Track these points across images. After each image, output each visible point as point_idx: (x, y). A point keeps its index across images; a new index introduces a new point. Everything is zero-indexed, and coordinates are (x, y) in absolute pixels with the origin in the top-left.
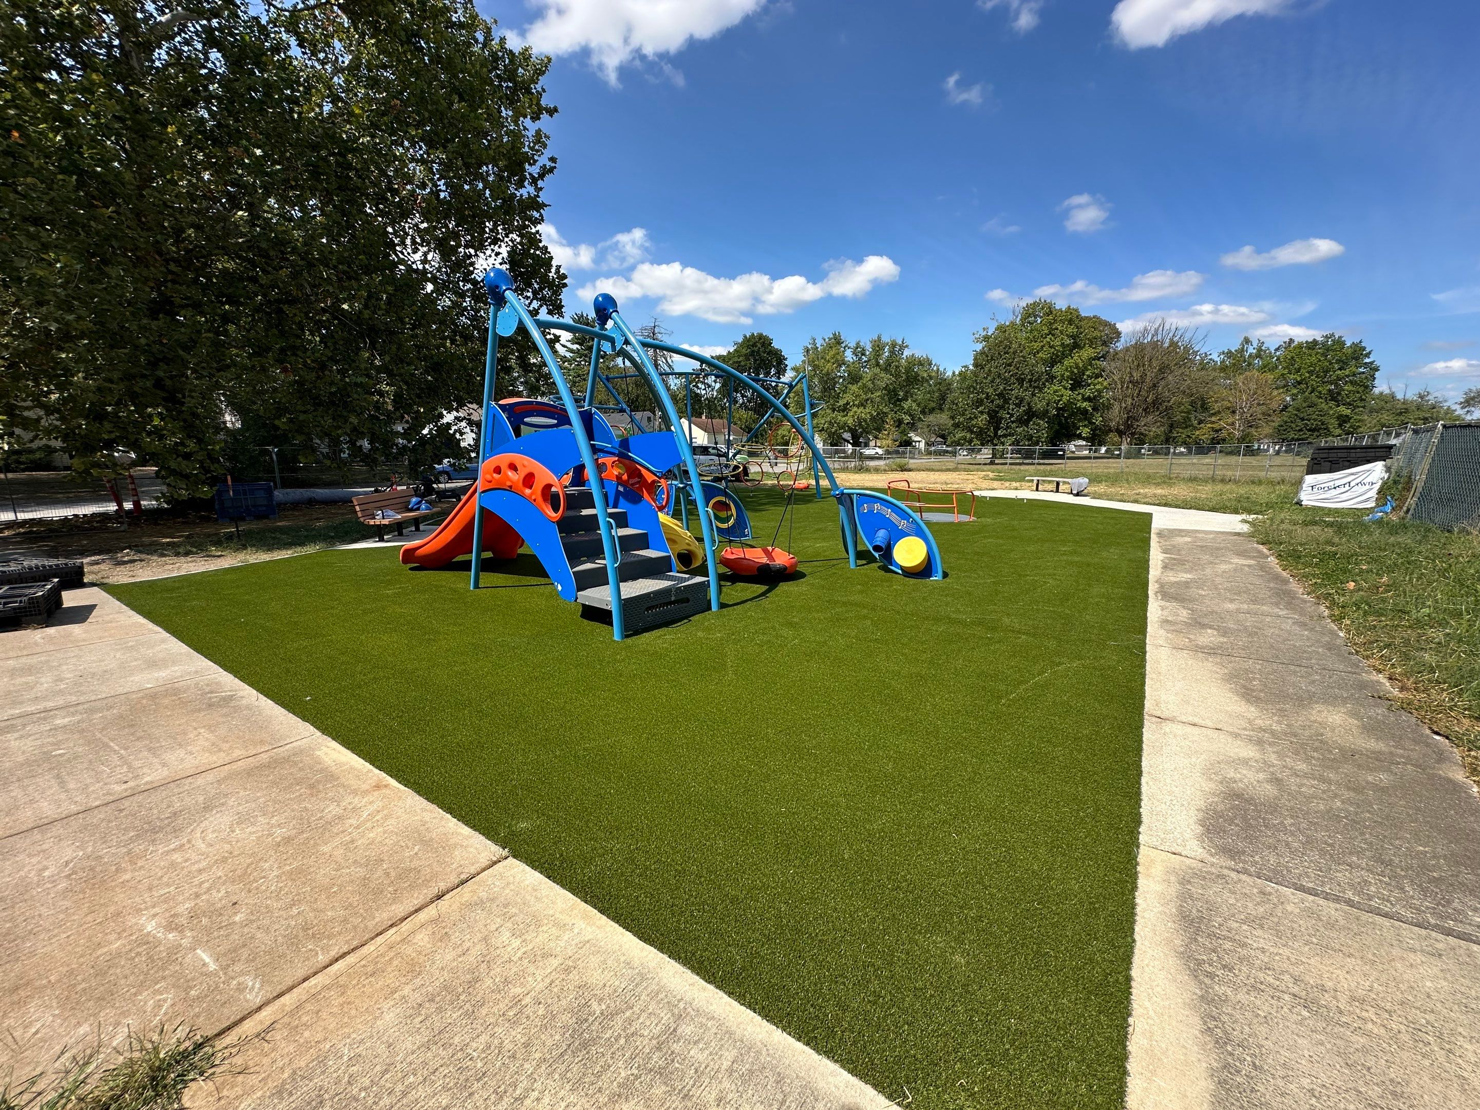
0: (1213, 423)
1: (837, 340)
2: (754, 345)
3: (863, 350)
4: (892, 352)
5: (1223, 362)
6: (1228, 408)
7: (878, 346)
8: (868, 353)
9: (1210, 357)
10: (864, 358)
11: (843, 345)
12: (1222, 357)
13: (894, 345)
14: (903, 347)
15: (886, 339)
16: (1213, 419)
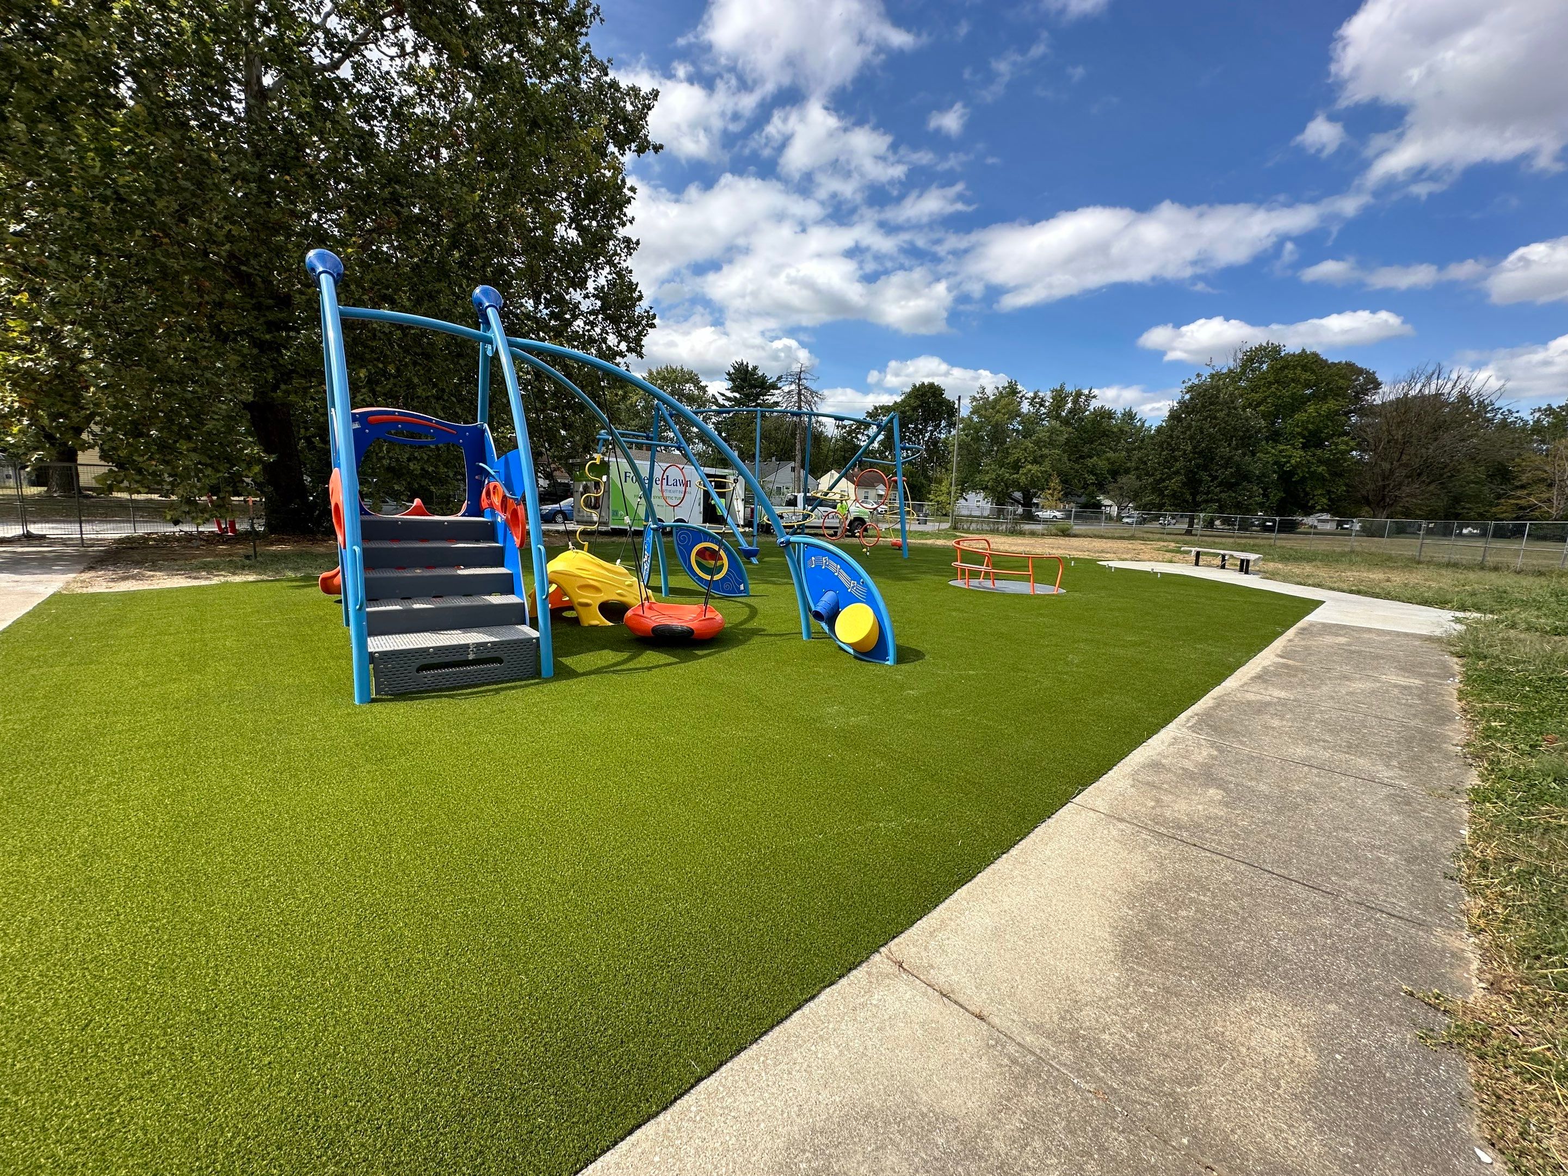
0: (1519, 498)
1: (1012, 390)
2: (923, 395)
3: (1043, 400)
4: (1075, 402)
5: (1538, 421)
6: (1544, 480)
7: (1059, 397)
8: (1047, 404)
9: (1516, 415)
10: (1043, 410)
11: (1020, 395)
12: (1537, 415)
13: (1079, 394)
14: (1089, 397)
15: (1069, 388)
16: (1519, 493)
